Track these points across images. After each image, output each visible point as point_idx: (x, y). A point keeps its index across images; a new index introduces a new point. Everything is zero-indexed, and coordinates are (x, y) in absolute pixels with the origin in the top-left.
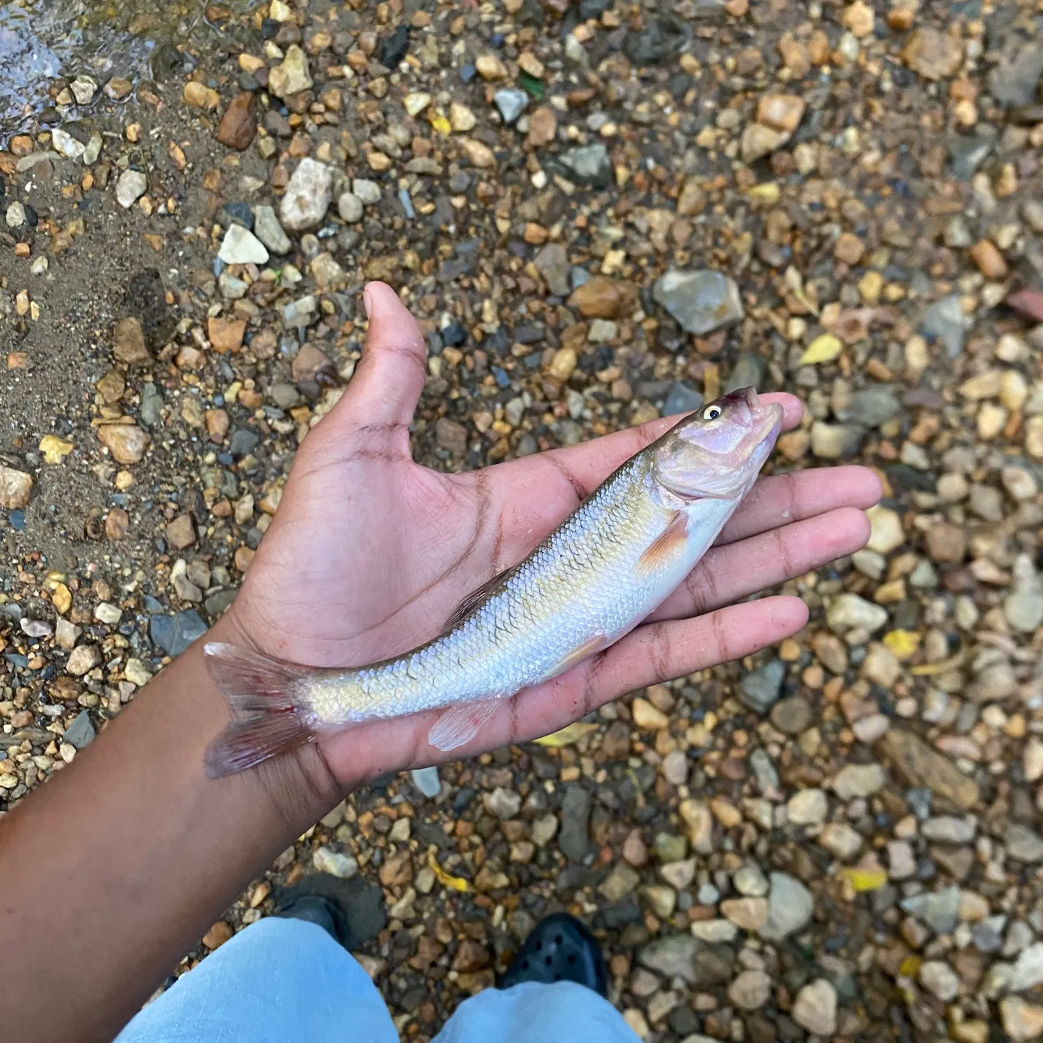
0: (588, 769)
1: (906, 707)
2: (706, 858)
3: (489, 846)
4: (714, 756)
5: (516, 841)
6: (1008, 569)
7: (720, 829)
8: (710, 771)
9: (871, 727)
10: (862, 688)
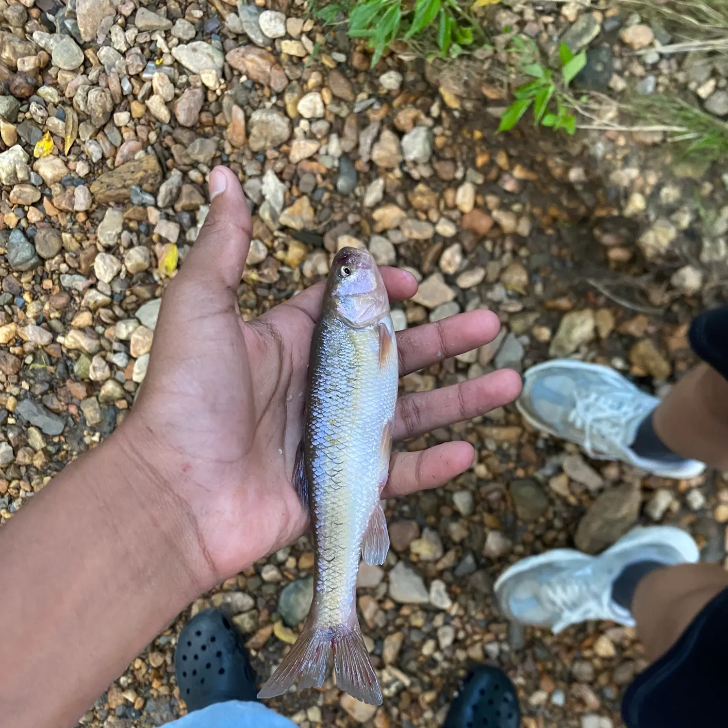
0: (15, 391)
1: (82, 169)
2: (101, 348)
3: (25, 478)
4: (47, 307)
5: (32, 460)
6: (38, 49)
7: (88, 329)
8: (55, 315)
9: (81, 199)
10: (56, 189)
